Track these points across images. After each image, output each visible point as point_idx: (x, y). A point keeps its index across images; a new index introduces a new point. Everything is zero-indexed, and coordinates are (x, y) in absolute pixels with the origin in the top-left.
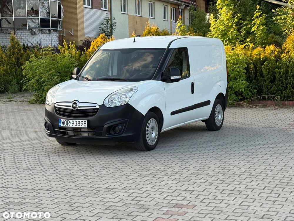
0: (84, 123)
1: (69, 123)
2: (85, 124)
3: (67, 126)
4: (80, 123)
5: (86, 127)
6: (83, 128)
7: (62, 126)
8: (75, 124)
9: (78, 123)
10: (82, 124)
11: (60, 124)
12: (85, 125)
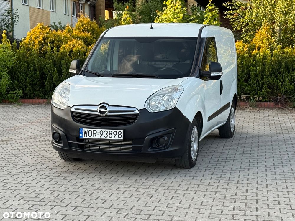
0: (118, 134)
1: (95, 134)
2: (121, 134)
3: (92, 137)
4: (113, 134)
5: (122, 138)
6: (117, 140)
7: (84, 137)
8: (105, 134)
9: (110, 134)
10: (115, 135)
11: (81, 135)
12: (120, 136)
